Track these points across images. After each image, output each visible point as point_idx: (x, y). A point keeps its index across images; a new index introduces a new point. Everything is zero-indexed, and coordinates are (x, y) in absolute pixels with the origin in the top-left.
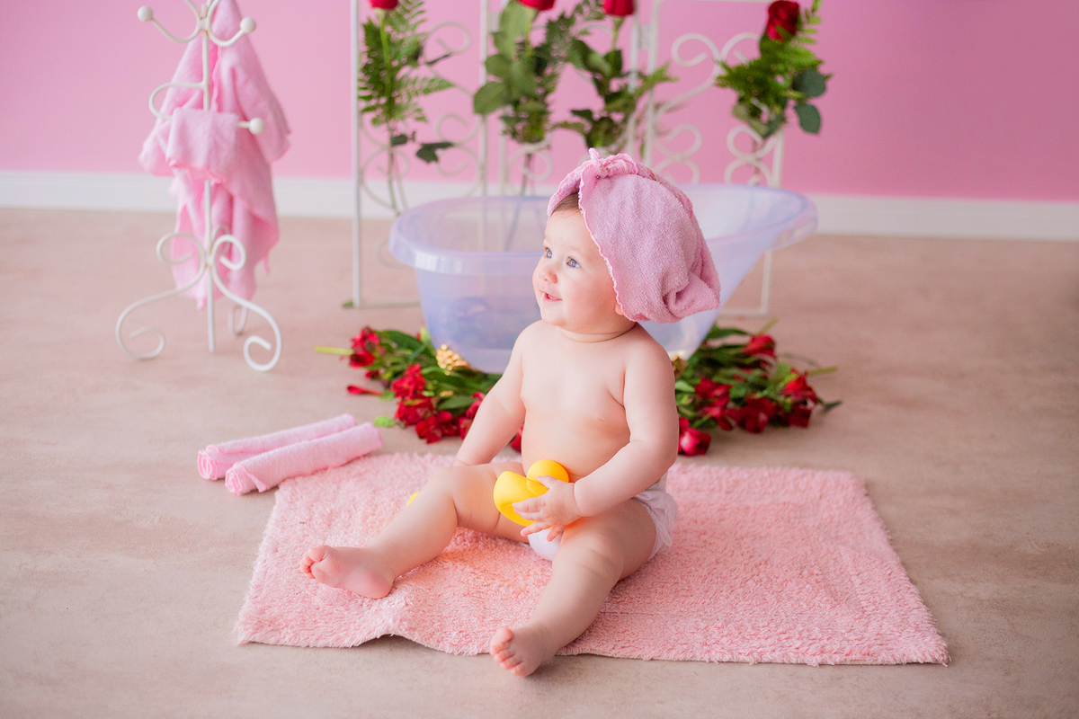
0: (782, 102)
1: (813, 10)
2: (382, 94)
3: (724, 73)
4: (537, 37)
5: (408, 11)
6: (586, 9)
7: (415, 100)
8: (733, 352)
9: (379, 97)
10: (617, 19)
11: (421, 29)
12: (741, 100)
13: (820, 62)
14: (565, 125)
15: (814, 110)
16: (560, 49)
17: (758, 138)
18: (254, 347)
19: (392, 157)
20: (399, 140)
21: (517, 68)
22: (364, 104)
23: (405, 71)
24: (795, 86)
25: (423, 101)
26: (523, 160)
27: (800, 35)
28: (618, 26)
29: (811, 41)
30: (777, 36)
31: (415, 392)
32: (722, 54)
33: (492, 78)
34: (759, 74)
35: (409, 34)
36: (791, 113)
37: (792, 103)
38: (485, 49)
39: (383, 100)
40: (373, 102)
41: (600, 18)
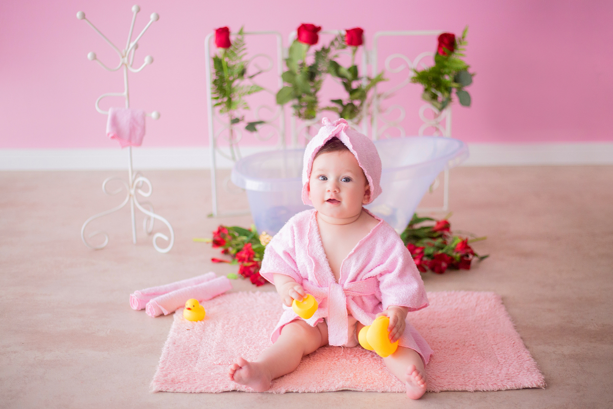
0: (448, 90)
1: (463, 37)
2: (224, 95)
3: (415, 75)
4: (310, 60)
5: (237, 49)
6: (336, 44)
7: (243, 98)
8: (426, 231)
9: (223, 97)
10: (354, 48)
11: (245, 58)
12: (426, 90)
13: (469, 67)
14: (328, 109)
15: (467, 94)
16: (323, 66)
17: (436, 111)
18: (159, 239)
19: (232, 131)
20: (235, 121)
21: (299, 78)
22: (215, 102)
23: (236, 83)
24: (456, 80)
25: (248, 99)
26: (305, 129)
27: (457, 52)
28: (355, 52)
29: (463, 55)
30: (444, 53)
31: (249, 258)
32: (414, 65)
33: (287, 85)
34: (434, 75)
35: (238, 62)
36: (454, 96)
37: (454, 90)
38: (281, 68)
39: (226, 99)
40: (220, 101)
41: (344, 47)
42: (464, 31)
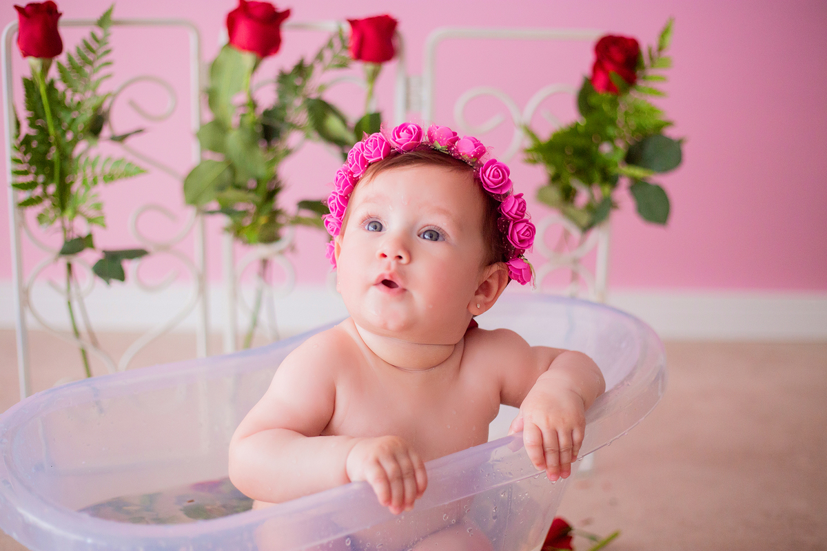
0: (610, 179)
1: (660, 49)
2: (50, 178)
3: (528, 143)
4: (267, 98)
5: (91, 63)
6: (328, 55)
7: (94, 190)
9: (45, 184)
10: (370, 67)
11: (103, 89)
12: (555, 179)
13: (669, 124)
15: (661, 193)
16: (298, 114)
17: (576, 233)
19: (69, 266)
20: (75, 246)
21: (235, 140)
22: (24, 195)
23: (81, 147)
24: (632, 158)
25: (103, 191)
26: (256, 267)
27: (641, 84)
28: (374, 76)
29: (658, 93)
30: (609, 87)
32: (527, 115)
33: (210, 156)
34: (580, 142)
35: (89, 94)
36: (622, 194)
37: (624, 183)
38: (195, 115)
39: (52, 189)
40: (38, 191)
41: (343, 65)
42: (664, 33)
